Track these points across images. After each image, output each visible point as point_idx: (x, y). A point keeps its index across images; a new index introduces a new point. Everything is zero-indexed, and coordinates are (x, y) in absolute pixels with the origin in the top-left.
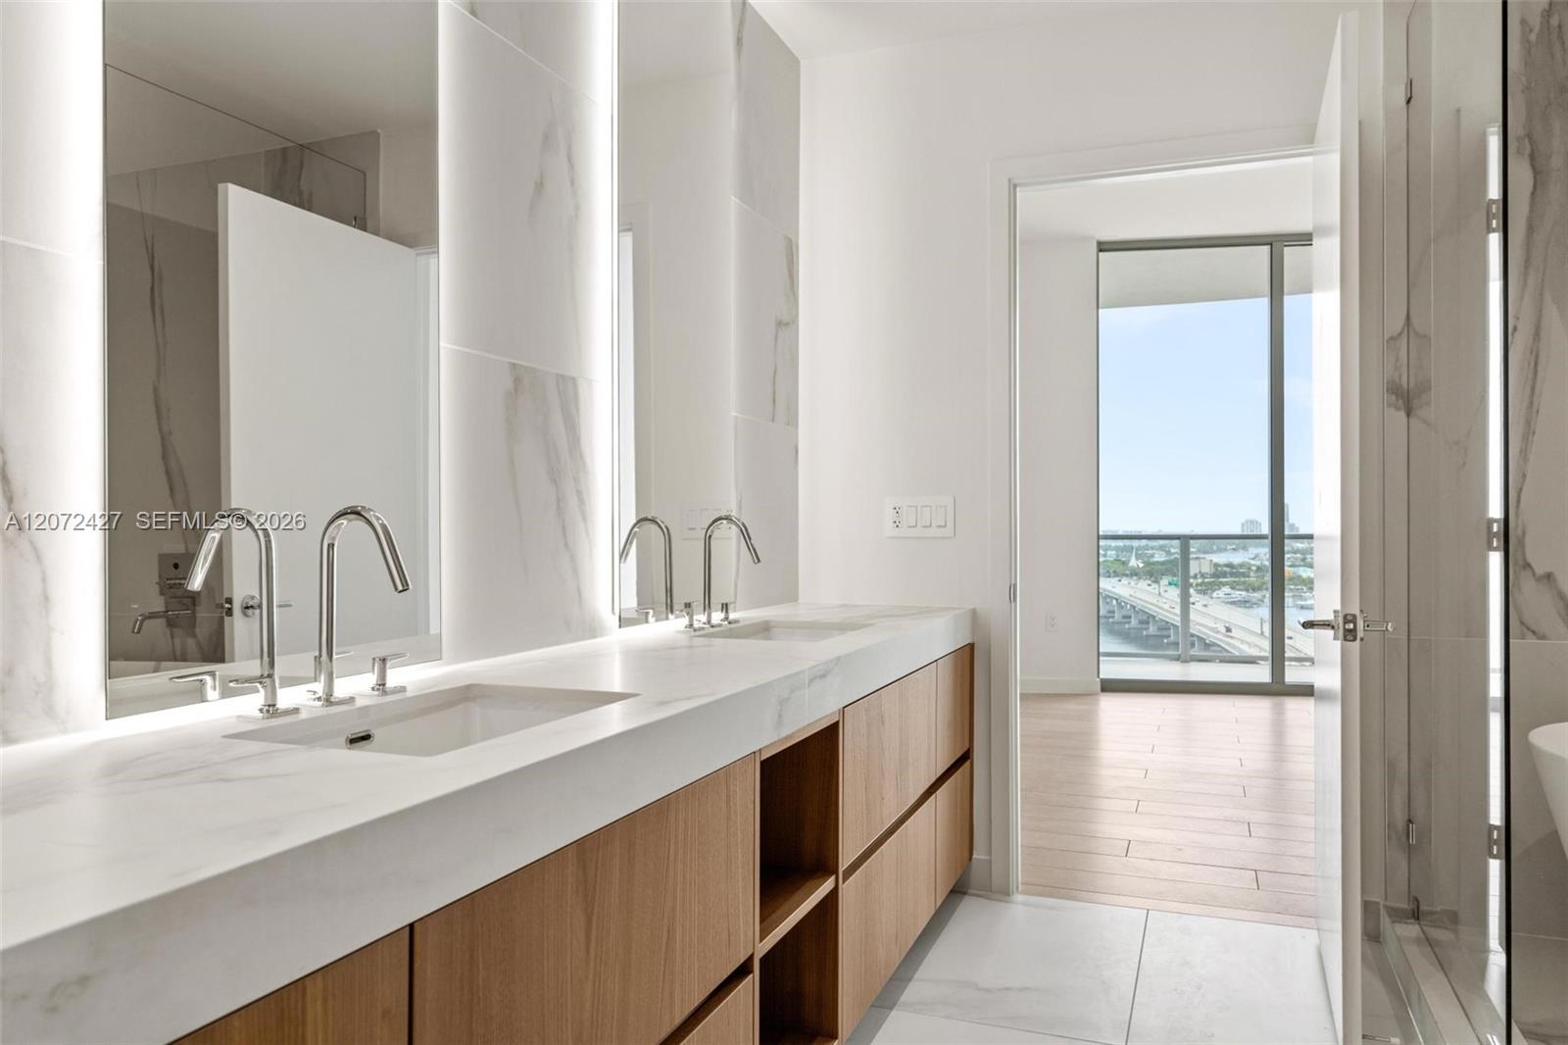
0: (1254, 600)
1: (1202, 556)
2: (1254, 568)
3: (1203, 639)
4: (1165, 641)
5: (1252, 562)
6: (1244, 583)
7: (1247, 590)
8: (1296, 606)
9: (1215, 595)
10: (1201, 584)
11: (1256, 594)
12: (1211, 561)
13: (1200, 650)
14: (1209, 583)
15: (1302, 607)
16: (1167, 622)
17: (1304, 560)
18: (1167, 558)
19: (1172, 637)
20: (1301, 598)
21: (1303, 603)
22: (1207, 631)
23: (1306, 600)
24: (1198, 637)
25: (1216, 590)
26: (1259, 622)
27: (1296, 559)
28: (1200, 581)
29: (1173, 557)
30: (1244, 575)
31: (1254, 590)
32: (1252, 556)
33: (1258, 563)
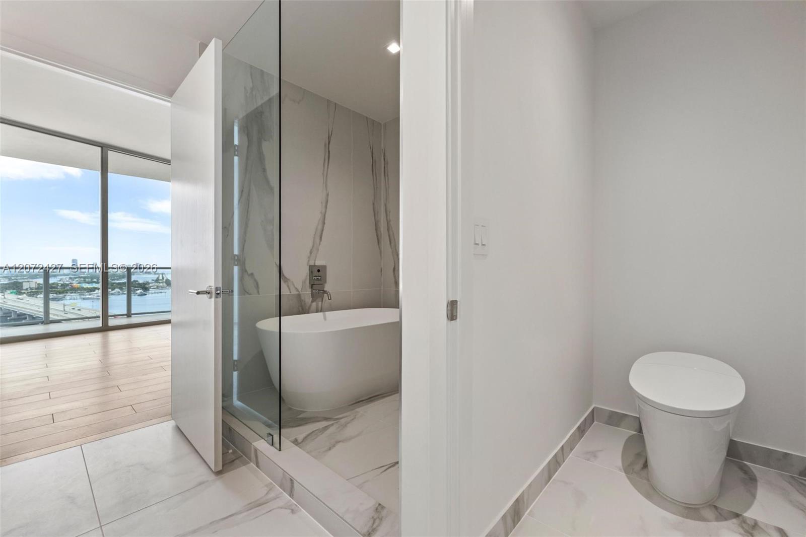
0: (60, 298)
1: (31, 280)
2: (60, 285)
3: (31, 315)
4: (8, 318)
5: (59, 282)
6: (54, 291)
7: (56, 294)
8: (81, 299)
9: (38, 296)
10: (30, 292)
11: (61, 295)
12: (36, 282)
13: (30, 320)
14: (35, 292)
15: (84, 299)
16: (9, 310)
17: (85, 281)
18: (8, 282)
19: (13, 317)
20: (83, 295)
21: (84, 297)
22: (33, 312)
23: (86, 295)
24: (28, 315)
25: (39, 294)
26: (63, 306)
27: (81, 280)
28: (29, 291)
29: (13, 281)
30: (54, 288)
31: (60, 293)
32: (59, 280)
33: (62, 283)
